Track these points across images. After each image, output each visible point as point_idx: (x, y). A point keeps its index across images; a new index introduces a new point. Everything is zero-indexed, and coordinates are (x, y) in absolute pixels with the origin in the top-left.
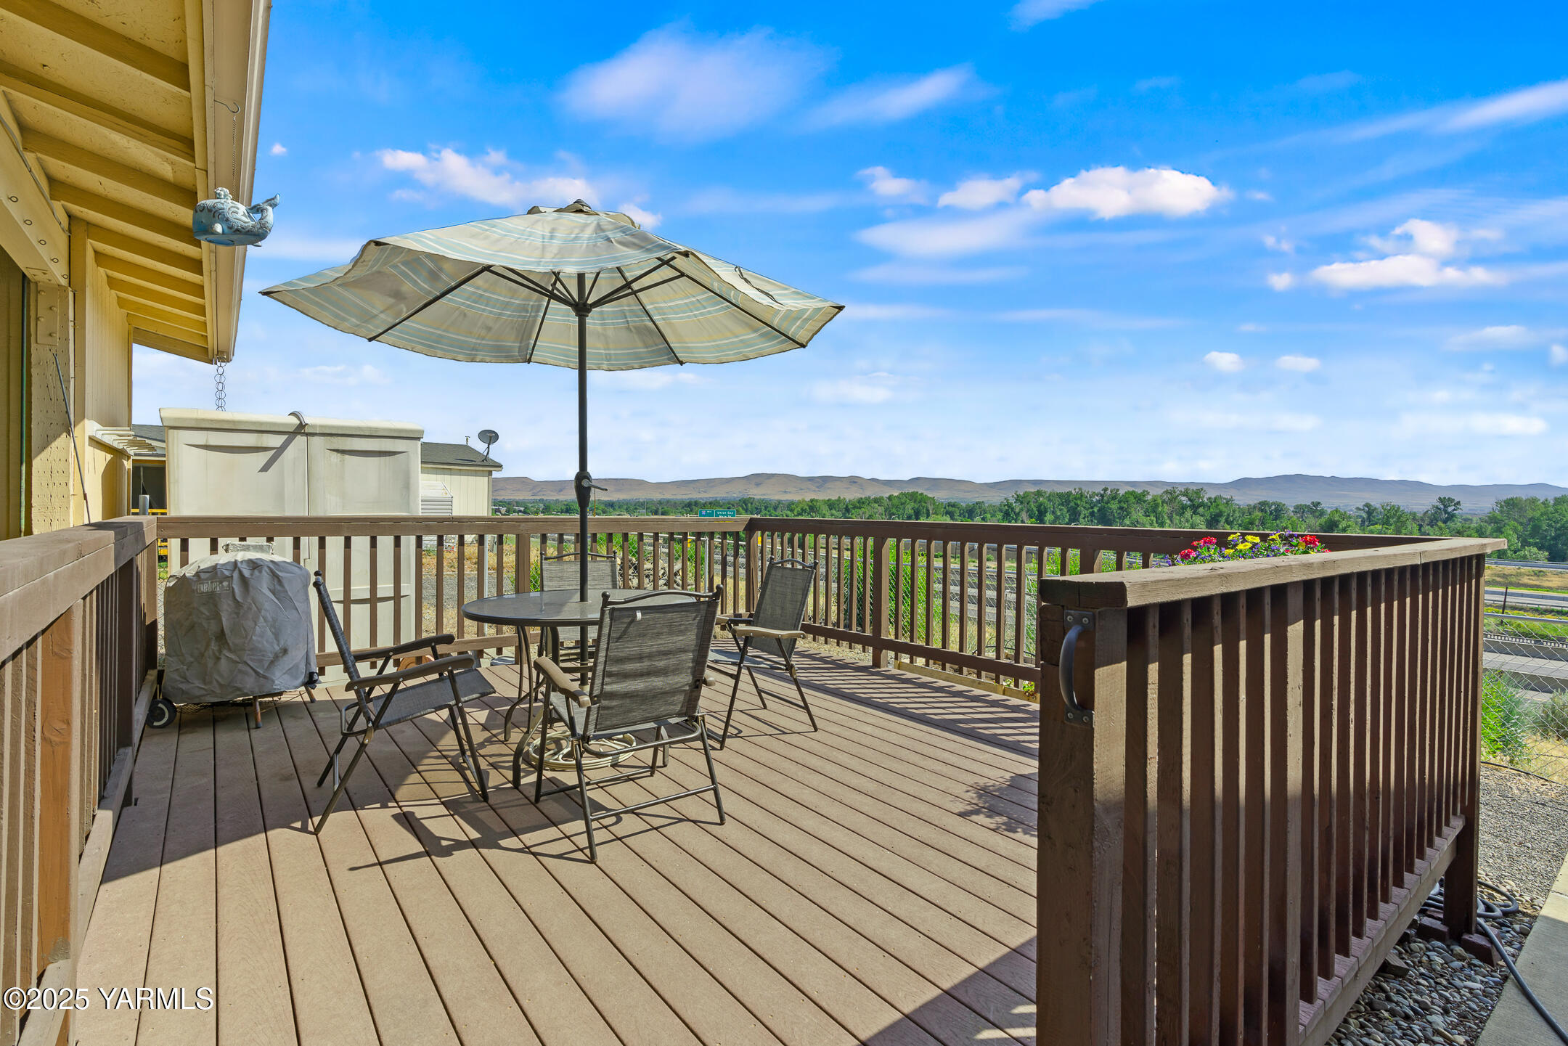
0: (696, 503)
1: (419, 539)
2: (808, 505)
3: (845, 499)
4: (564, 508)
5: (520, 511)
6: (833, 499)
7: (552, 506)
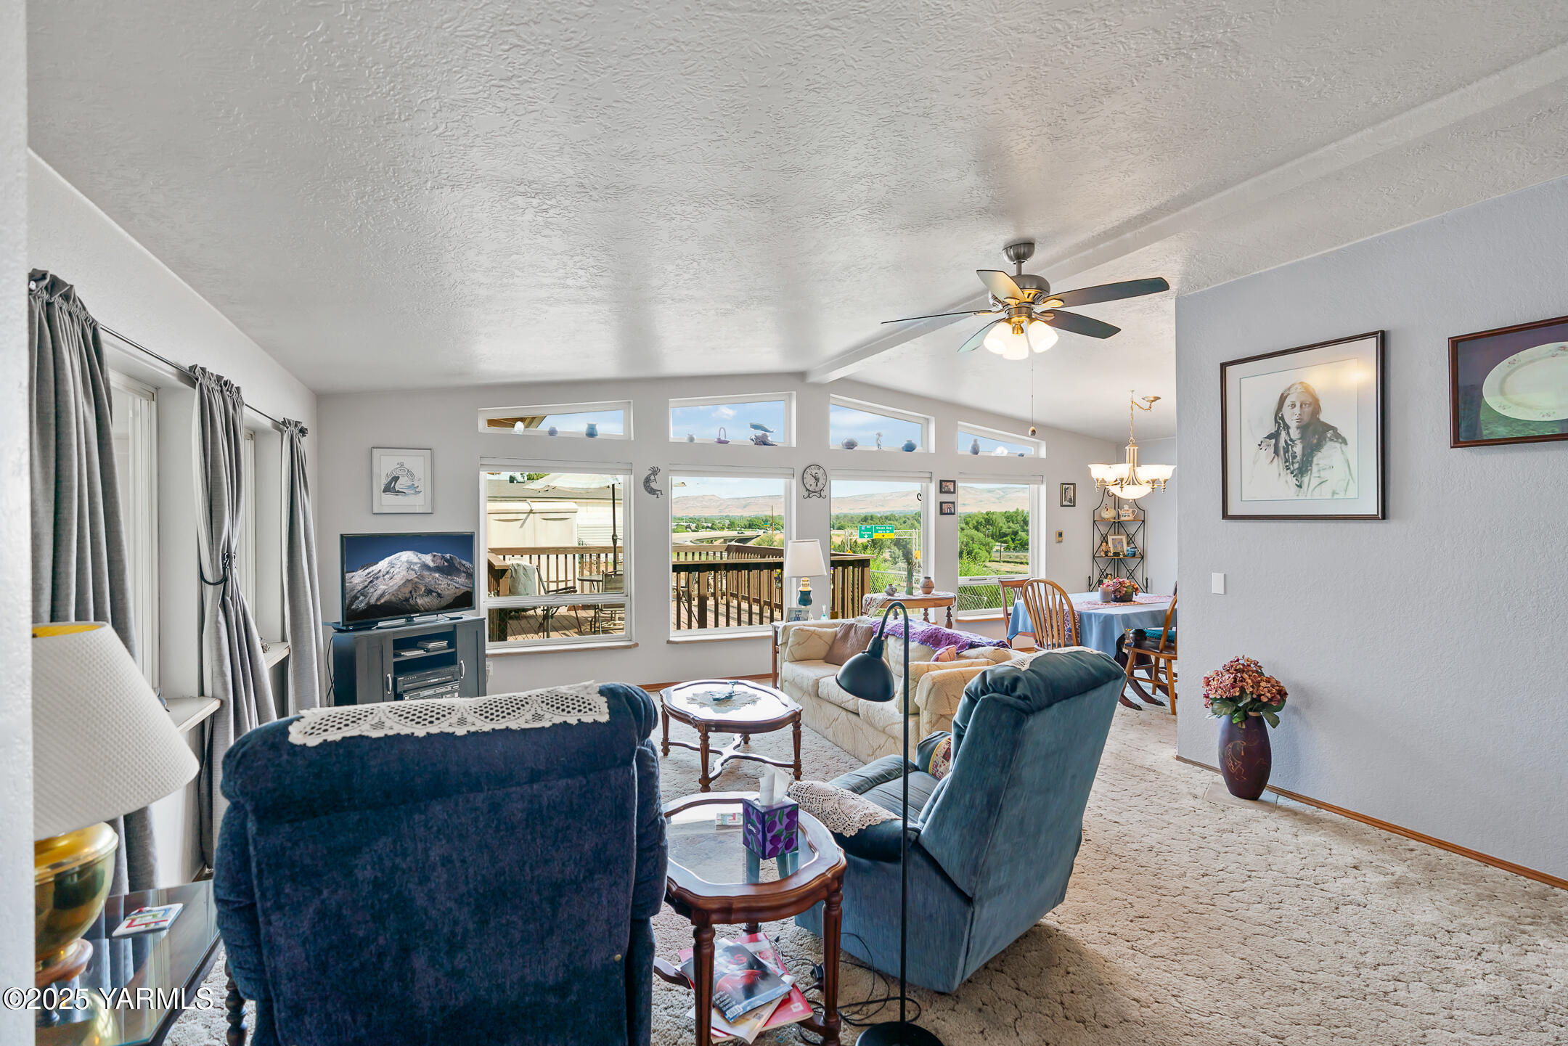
0: (872, 518)
1: (606, 555)
2: (984, 518)
3: (1023, 511)
4: (747, 523)
5: (708, 527)
6: (1011, 511)
7: (737, 522)
